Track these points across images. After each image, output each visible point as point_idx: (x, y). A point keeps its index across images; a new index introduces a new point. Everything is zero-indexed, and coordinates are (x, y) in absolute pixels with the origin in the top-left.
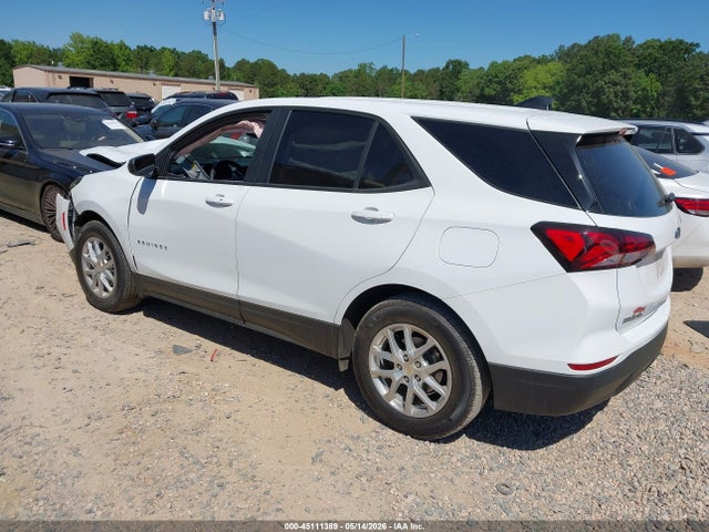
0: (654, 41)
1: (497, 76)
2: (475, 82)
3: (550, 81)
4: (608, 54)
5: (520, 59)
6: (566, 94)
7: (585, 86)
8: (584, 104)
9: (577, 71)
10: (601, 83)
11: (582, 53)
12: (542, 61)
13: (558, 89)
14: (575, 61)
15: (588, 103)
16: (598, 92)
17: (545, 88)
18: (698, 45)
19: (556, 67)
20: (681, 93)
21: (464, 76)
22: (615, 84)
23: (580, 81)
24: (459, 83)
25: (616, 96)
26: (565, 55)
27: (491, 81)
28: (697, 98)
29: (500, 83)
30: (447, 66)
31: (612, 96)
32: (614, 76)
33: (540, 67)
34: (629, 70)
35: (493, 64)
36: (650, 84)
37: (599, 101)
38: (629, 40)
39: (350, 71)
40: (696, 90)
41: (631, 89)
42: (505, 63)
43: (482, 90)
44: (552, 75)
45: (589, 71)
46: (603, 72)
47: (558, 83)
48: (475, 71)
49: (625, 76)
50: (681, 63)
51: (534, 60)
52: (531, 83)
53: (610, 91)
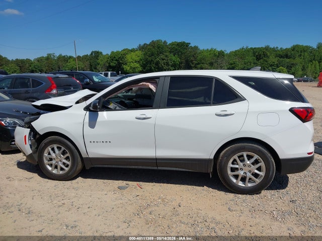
0: (175, 42)
1: (115, 58)
2: (106, 60)
3: (138, 59)
4: (158, 48)
5: (124, 50)
6: (145, 64)
7: (152, 60)
8: (153, 68)
9: (148, 54)
10: (158, 59)
11: (149, 47)
12: (133, 51)
13: (141, 62)
14: (146, 51)
15: (154, 67)
16: (157, 63)
17: (136, 62)
18: (190, 44)
19: (139, 53)
20: (187, 62)
21: (100, 58)
22: (163, 60)
23: (150, 59)
24: (99, 61)
25: (164, 64)
26: (142, 48)
27: (112, 60)
28: (193, 64)
29: (116, 60)
30: (92, 54)
31: (163, 65)
32: (162, 56)
33: (132, 53)
34: (167, 54)
35: (112, 52)
36: (175, 59)
37: (158, 66)
38: (165, 42)
39: (43, 57)
40: (192, 61)
41: (169, 61)
42: (117, 52)
43: (109, 64)
44: (138, 57)
45: (152, 54)
46: (158, 55)
47: (141, 60)
48: (105, 55)
49: (166, 56)
50: (185, 50)
51: (129, 50)
52: (130, 60)
53: (162, 62)
